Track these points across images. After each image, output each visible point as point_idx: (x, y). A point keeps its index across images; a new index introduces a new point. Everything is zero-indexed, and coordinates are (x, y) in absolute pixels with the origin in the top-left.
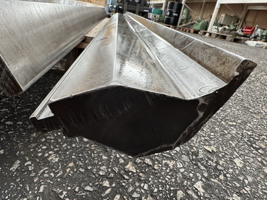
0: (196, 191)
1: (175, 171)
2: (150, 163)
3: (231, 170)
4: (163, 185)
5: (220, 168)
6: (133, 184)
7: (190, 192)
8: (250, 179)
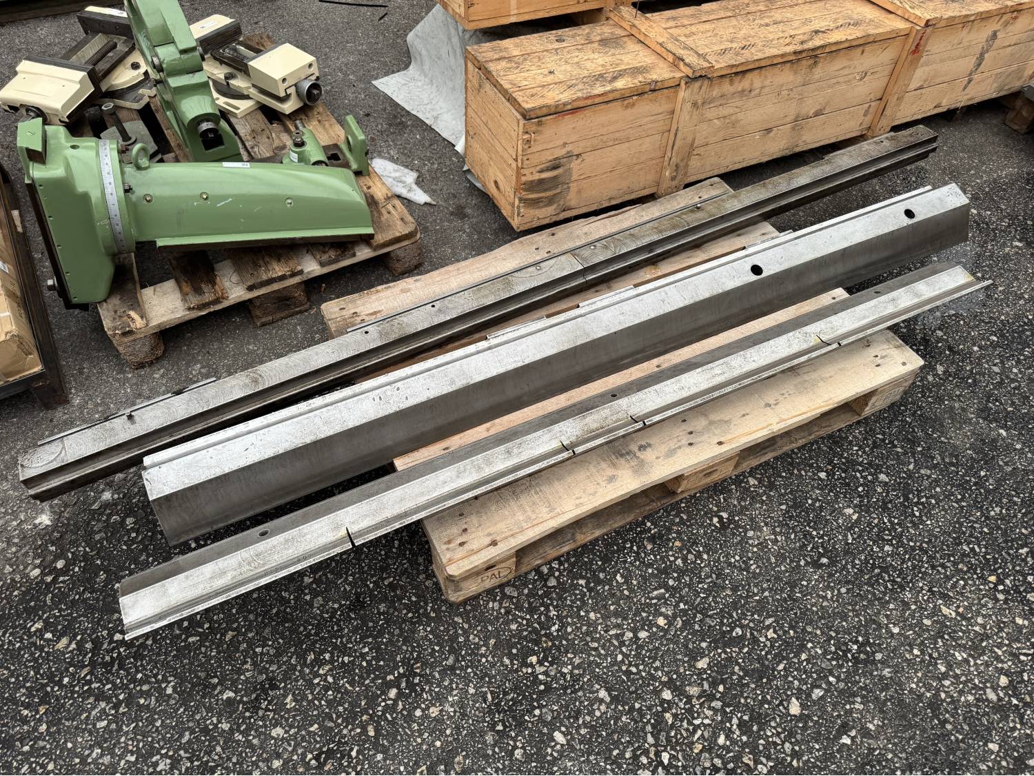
0: (221, 692)
1: (240, 672)
2: (241, 648)
3: (261, 723)
4: (220, 666)
5: (261, 713)
6: (213, 644)
7: (219, 688)
8: (255, 741)
